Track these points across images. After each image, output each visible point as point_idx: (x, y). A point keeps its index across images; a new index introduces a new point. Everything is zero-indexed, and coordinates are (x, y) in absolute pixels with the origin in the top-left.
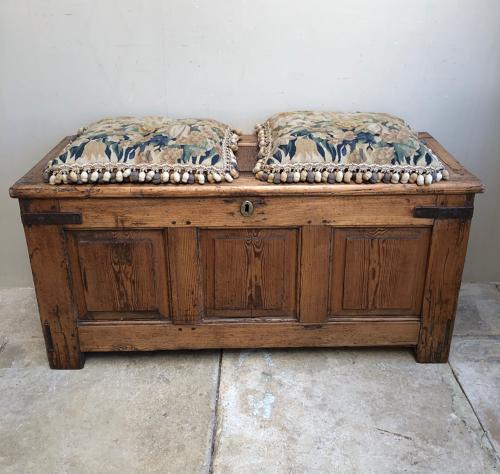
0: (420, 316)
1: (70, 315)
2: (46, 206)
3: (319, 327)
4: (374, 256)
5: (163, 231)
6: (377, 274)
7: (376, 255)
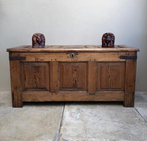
0: (124, 91)
1: (20, 89)
2: (16, 54)
3: (94, 94)
4: (109, 71)
5: (49, 62)
6: (110, 77)
7: (110, 70)
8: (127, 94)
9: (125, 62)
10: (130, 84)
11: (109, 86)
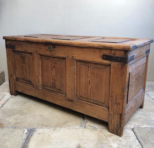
3: (72, 101)
5: (31, 54)
6: (91, 83)
8: (112, 114)
9: (110, 65)
10: (116, 100)
11: (89, 96)
